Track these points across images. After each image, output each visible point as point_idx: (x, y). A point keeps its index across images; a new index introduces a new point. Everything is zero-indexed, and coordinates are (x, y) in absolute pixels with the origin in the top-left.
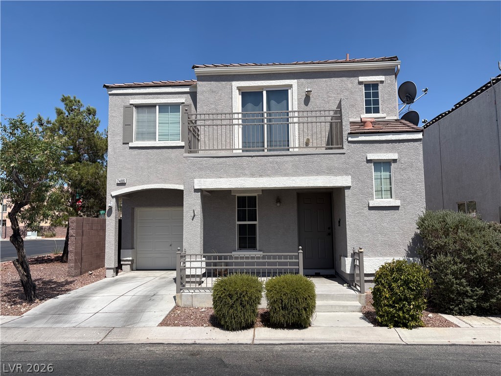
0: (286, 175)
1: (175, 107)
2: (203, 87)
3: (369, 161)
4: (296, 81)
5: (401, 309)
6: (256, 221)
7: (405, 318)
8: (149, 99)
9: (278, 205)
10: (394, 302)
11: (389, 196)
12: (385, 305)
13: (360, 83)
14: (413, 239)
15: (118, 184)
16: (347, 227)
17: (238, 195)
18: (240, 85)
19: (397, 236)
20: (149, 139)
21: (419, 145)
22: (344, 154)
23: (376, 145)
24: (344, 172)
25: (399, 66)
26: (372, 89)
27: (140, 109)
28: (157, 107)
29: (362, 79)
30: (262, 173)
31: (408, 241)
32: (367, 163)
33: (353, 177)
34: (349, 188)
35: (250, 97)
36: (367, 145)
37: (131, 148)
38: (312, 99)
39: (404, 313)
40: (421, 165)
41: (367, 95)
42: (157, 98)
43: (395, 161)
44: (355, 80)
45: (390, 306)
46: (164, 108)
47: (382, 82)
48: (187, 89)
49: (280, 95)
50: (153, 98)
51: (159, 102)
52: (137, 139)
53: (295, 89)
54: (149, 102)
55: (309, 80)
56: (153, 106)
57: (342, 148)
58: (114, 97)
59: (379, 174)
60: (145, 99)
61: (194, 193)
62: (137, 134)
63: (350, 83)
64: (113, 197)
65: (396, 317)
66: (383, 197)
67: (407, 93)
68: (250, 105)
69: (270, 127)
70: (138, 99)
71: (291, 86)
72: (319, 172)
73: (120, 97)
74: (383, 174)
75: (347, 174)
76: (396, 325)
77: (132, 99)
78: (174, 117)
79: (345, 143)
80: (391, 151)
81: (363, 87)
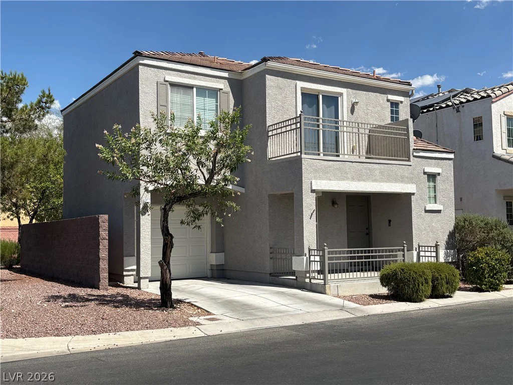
1: (214, 93)
3: (425, 173)
4: (345, 90)
8: (185, 77)
13: (388, 100)
14: (448, 236)
16: (413, 226)
18: (304, 86)
19: (440, 234)
21: (451, 162)
22: (411, 165)
23: (429, 160)
24: (410, 180)
26: (395, 106)
27: (175, 89)
28: (195, 89)
29: (391, 97)
31: (446, 237)
32: (424, 174)
33: (416, 186)
34: (413, 194)
36: (423, 159)
38: (356, 110)
40: (452, 179)
41: (392, 112)
42: (195, 79)
43: (439, 174)
44: (384, 97)
46: (202, 91)
47: (402, 102)
48: (226, 75)
49: (332, 101)
50: (190, 78)
51: (198, 84)
53: (346, 97)
54: (188, 83)
55: (354, 91)
56: (190, 87)
57: (409, 160)
58: (146, 68)
59: (429, 183)
60: (181, 77)
61: (311, 194)
63: (382, 98)
66: (432, 202)
68: (306, 106)
69: (324, 131)
70: (174, 75)
73: (152, 69)
74: (431, 183)
75: (413, 183)
77: (169, 74)
78: (210, 103)
79: (411, 156)
80: (438, 166)
81: (389, 104)
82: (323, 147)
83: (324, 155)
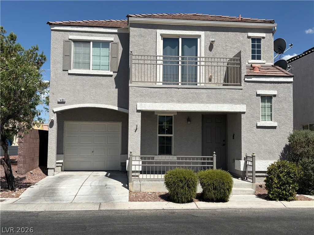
0: (202, 102)
1: (106, 44)
2: (134, 32)
3: (258, 95)
4: (203, 32)
5: (284, 189)
6: (172, 134)
7: (286, 195)
8: (84, 36)
9: (189, 123)
10: (280, 185)
11: (270, 119)
12: (275, 187)
13: (249, 37)
14: (284, 149)
15: (59, 103)
16: (242, 140)
17: (159, 115)
18: (163, 33)
19: (274, 147)
20: (85, 68)
21: (291, 86)
22: (242, 89)
23: (263, 84)
24: (241, 102)
25: (276, 28)
26: (256, 42)
27: (77, 44)
28: (91, 43)
29: (250, 34)
30: (186, 101)
31: (281, 150)
32: (257, 96)
33: (247, 106)
34: (244, 113)
35: (169, 42)
36: (257, 84)
37: (69, 74)
38: (214, 47)
39: (286, 191)
40: (291, 99)
41: (253, 46)
42: (92, 36)
43: (275, 96)
44: (245, 35)
45: (277, 188)
46: (97, 44)
47: (264, 38)
48: (116, 31)
49: (192, 42)
50: (88, 36)
51: (93, 39)
52: (75, 67)
53: (203, 38)
54: (86, 39)
55: (213, 33)
56: (88, 42)
57: (240, 85)
58: (56, 32)
59: (264, 104)
60: (81, 35)
61: (136, 113)
62: (75, 63)
63: (242, 37)
64: (54, 113)
65: (280, 194)
66: (266, 120)
67: (279, 47)
68: (168, 48)
69: (183, 67)
70: (76, 35)
71: (200, 36)
72: (225, 102)
73: (61, 32)
74: (266, 104)
75: (243, 103)
76: (281, 199)
77: (70, 35)
78: (105, 51)
79: (243, 82)
80: (273, 89)
81: (250, 40)
82: (182, 78)
83: (182, 84)
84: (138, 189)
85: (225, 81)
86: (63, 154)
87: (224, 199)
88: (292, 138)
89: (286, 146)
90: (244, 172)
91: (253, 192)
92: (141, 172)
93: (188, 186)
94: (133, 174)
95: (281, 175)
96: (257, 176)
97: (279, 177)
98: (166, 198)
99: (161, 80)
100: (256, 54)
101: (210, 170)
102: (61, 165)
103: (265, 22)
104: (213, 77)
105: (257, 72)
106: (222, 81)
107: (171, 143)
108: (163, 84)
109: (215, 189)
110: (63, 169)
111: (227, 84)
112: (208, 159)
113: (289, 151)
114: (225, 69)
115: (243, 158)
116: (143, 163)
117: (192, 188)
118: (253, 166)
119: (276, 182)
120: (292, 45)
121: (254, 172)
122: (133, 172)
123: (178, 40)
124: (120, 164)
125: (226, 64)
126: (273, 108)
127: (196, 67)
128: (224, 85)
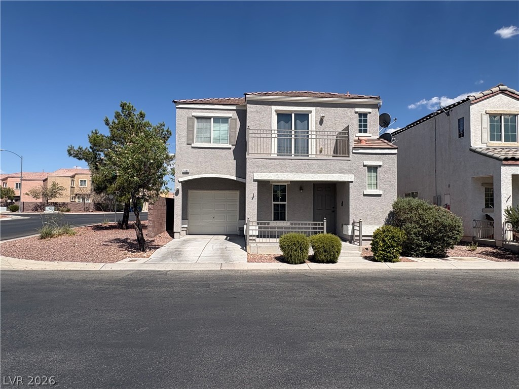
0: (314, 172)
1: (225, 120)
2: (250, 108)
3: (365, 166)
4: (314, 108)
5: (389, 252)
6: (285, 201)
7: (390, 257)
8: (207, 113)
9: (301, 191)
10: (385, 248)
11: (376, 188)
12: (380, 250)
13: (356, 112)
14: (389, 215)
15: (183, 173)
16: (350, 207)
17: (273, 184)
18: (277, 109)
19: (380, 213)
20: (206, 142)
21: (395, 157)
22: (350, 160)
23: (369, 155)
24: (349, 172)
25: (381, 103)
26: (363, 116)
27: (199, 120)
28: (212, 119)
29: (357, 110)
31: (386, 216)
33: (355, 175)
34: (352, 182)
35: (283, 118)
36: (364, 155)
37: (192, 147)
38: (324, 121)
39: (390, 254)
40: (395, 170)
41: (360, 121)
42: (212, 113)
43: (380, 166)
44: (353, 110)
45: (382, 250)
46: (217, 120)
47: (370, 113)
48: (234, 108)
49: (303, 117)
50: (209, 113)
51: (214, 116)
52: (197, 142)
53: (314, 114)
54: (207, 115)
55: (323, 108)
56: (209, 118)
57: (349, 157)
58: (181, 110)
59: (370, 174)
60: (203, 112)
61: (253, 182)
62: (198, 137)
63: (350, 112)
64: (179, 182)
65: (385, 256)
66: (372, 188)
67: (385, 121)
68: (282, 122)
69: (295, 140)
70: (198, 112)
71: (311, 112)
72: (334, 172)
73: (185, 110)
74: (372, 174)
75: (351, 173)
76: (385, 261)
77: (194, 112)
78: (224, 126)
79: (351, 154)
80: (379, 160)
81: (357, 115)
82: (295, 150)
83: (295, 156)
84: (255, 252)
85: (334, 153)
86: (187, 219)
87: (333, 261)
88: (396, 205)
89: (391, 212)
90: (352, 236)
91: (359, 255)
92: (258, 237)
93: (300, 249)
94: (251, 238)
95: (386, 239)
96: (363, 240)
97: (384, 241)
98: (281, 259)
99: (276, 152)
100: (363, 128)
101: (321, 235)
102: (186, 229)
103: (371, 98)
104: (323, 149)
105: (363, 144)
106: (332, 153)
107: (285, 210)
108: (278, 155)
109: (325, 251)
110: (188, 233)
111: (336, 155)
112: (319, 224)
113: (393, 217)
114: (335, 141)
115: (351, 223)
116: (259, 228)
117: (305, 250)
118: (360, 231)
119: (381, 245)
120: (396, 119)
121: (361, 236)
122: (251, 236)
123: (291, 115)
124: (238, 229)
125: (335, 137)
126: (378, 177)
127: (308, 140)
128: (333, 156)
